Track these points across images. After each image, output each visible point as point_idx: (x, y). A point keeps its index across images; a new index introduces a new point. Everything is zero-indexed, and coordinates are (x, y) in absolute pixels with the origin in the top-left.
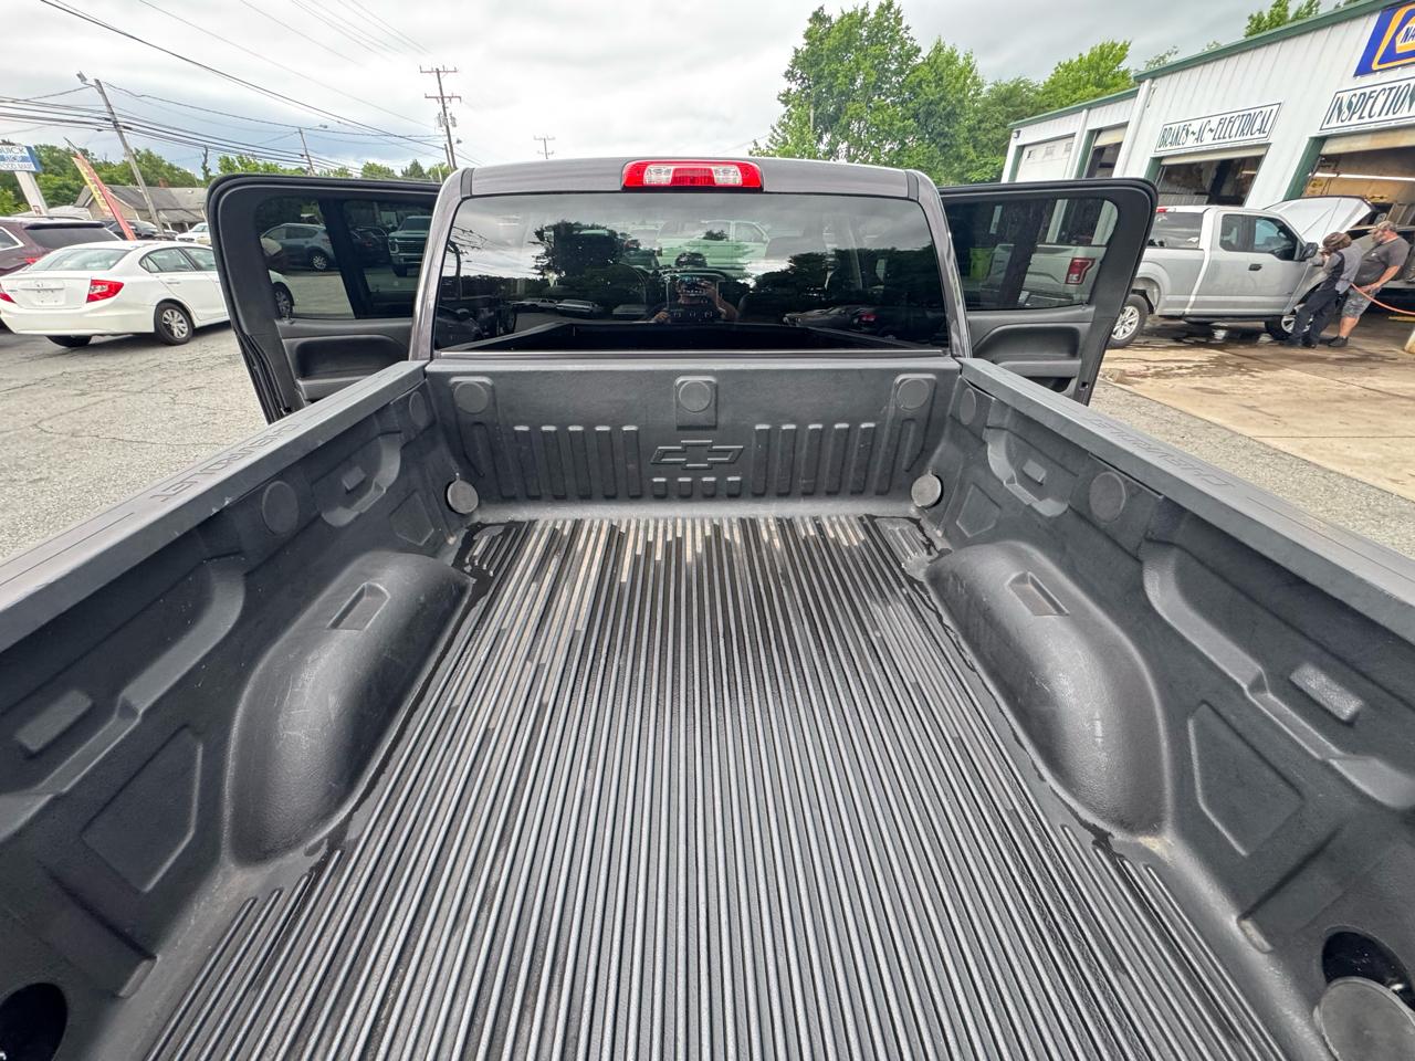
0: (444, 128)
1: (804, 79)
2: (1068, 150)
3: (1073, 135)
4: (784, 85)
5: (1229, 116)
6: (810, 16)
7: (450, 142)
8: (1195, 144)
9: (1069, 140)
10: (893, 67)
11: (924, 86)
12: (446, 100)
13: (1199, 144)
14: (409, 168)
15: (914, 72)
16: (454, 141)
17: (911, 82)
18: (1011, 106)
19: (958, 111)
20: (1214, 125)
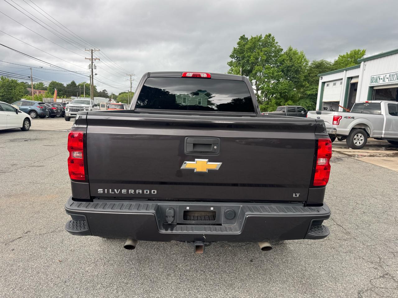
0: (91, 69)
1: (238, 58)
2: (341, 83)
3: (342, 79)
4: (230, 60)
5: (392, 74)
6: (240, 37)
7: (92, 74)
8: (383, 82)
9: (341, 81)
10: (273, 55)
11: (285, 61)
12: (93, 60)
13: (384, 82)
14: (70, 83)
15: (281, 57)
16: (94, 74)
17: (280, 60)
18: (321, 69)
19: (300, 70)
20: (388, 77)
